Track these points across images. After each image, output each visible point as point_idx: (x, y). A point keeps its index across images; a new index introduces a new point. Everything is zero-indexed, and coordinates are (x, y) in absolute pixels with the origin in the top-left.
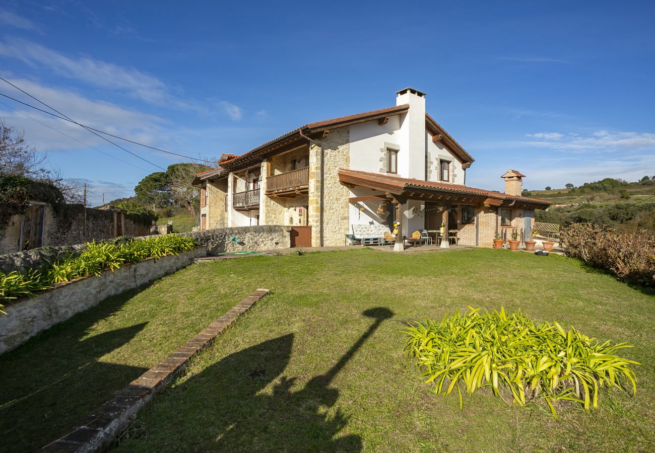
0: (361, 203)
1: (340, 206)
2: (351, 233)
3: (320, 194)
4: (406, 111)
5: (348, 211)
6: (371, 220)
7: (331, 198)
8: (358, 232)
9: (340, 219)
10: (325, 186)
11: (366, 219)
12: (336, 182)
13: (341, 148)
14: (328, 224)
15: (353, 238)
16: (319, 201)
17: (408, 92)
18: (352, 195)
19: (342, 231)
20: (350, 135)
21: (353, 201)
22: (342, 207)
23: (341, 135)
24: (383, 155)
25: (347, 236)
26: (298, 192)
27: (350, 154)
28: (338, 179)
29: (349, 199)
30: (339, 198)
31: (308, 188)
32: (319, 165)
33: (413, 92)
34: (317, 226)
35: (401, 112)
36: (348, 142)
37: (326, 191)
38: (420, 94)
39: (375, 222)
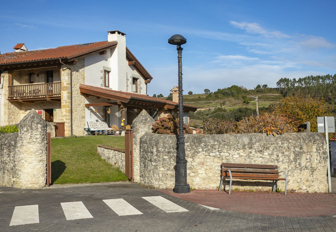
0: (92, 107)
1: (81, 110)
2: (87, 127)
3: (70, 101)
4: (116, 46)
5: (85, 112)
6: (97, 118)
7: (76, 104)
8: (92, 127)
9: (81, 118)
10: (73, 96)
11: (94, 118)
12: (78, 93)
13: (80, 70)
14: (74, 121)
15: (88, 130)
16: (70, 106)
17: (116, 33)
18: (87, 102)
19: (82, 126)
20: (85, 62)
21: (87, 106)
22: (82, 110)
23: (80, 61)
24: (102, 74)
25: (85, 129)
26: (48, 99)
27: (85, 75)
28: (79, 91)
29: (85, 104)
30: (80, 104)
31: (60, 97)
32: (70, 82)
33: (119, 33)
34: (69, 122)
35: (113, 46)
36: (84, 66)
37: (73, 99)
38: (123, 34)
39: (99, 120)
